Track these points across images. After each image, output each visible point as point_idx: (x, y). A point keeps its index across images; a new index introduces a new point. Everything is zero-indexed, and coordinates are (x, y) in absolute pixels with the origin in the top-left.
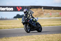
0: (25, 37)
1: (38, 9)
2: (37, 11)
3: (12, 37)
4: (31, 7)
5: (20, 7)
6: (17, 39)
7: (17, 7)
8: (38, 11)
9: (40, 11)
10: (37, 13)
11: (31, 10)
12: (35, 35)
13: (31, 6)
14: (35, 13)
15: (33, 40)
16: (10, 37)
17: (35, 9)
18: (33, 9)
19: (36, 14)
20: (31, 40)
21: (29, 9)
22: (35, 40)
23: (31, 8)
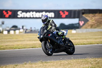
0: (74, 61)
1: (97, 14)
2: (94, 18)
3: (53, 61)
4: (83, 11)
5: (65, 12)
6: (61, 64)
7: (61, 12)
8: (97, 18)
9: (100, 18)
10: (94, 21)
11: (84, 15)
12: (91, 57)
13: (85, 10)
14: (90, 21)
15: (87, 66)
16: (49, 61)
17: (91, 15)
18: (87, 15)
19: (92, 24)
20: (85, 66)
21: (81, 15)
22: (90, 66)
23: (83, 13)
